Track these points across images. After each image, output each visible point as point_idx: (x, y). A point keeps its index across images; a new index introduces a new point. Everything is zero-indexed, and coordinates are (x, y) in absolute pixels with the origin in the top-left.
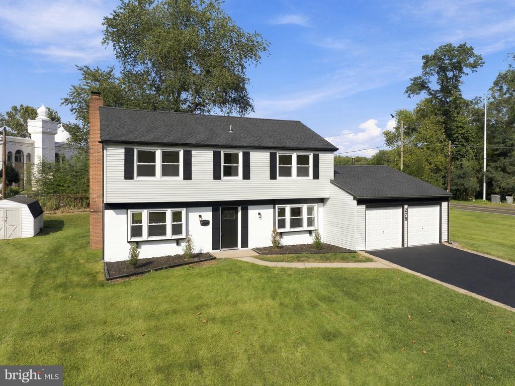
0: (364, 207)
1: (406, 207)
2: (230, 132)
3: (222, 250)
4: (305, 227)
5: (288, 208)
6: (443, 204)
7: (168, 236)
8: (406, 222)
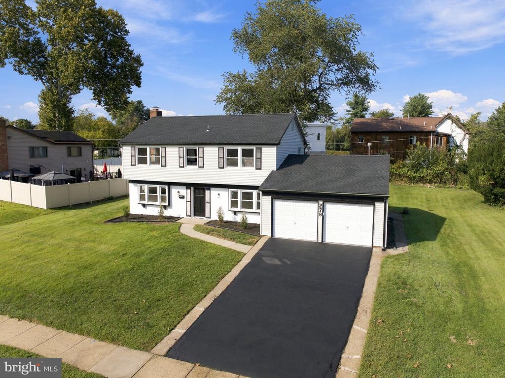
0: (269, 197)
1: (321, 202)
2: (208, 131)
3: (193, 217)
4: (254, 209)
5: (240, 192)
6: (377, 204)
7: (158, 203)
8: (321, 218)
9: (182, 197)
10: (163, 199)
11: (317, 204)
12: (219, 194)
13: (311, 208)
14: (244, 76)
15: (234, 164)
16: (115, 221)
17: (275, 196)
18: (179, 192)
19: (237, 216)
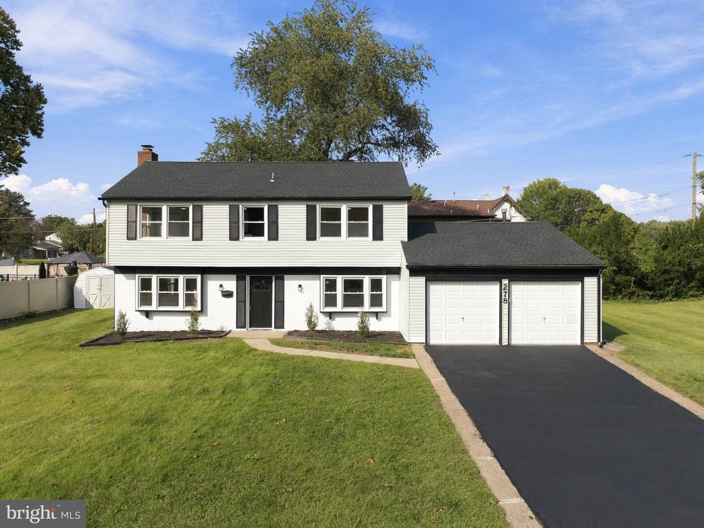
0: (422, 280)
1: (505, 282)
2: (272, 181)
3: (250, 329)
4: (367, 307)
5: (340, 280)
6: (587, 280)
7: (181, 307)
8: (505, 306)
9: (227, 294)
10: (190, 300)
11: (498, 286)
12: (300, 286)
13: (489, 292)
14: (247, 124)
15: (334, 231)
16: (96, 343)
17: (432, 275)
18: (221, 286)
19: (334, 320)
